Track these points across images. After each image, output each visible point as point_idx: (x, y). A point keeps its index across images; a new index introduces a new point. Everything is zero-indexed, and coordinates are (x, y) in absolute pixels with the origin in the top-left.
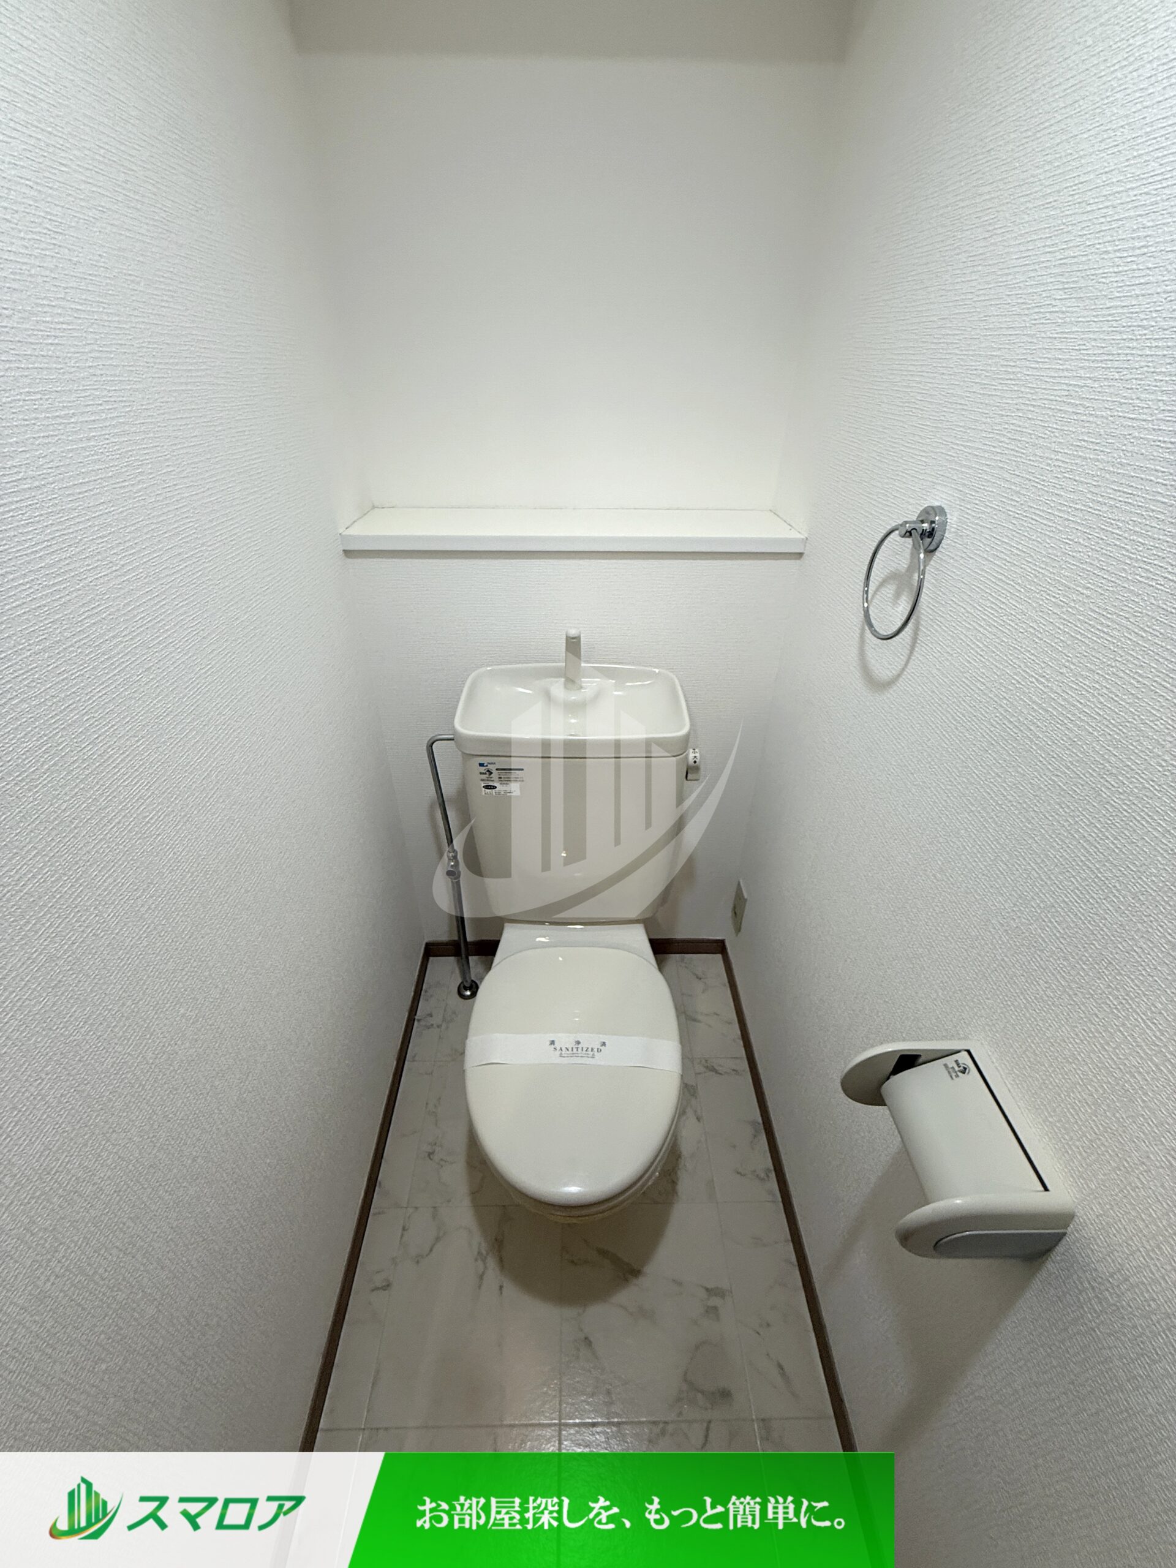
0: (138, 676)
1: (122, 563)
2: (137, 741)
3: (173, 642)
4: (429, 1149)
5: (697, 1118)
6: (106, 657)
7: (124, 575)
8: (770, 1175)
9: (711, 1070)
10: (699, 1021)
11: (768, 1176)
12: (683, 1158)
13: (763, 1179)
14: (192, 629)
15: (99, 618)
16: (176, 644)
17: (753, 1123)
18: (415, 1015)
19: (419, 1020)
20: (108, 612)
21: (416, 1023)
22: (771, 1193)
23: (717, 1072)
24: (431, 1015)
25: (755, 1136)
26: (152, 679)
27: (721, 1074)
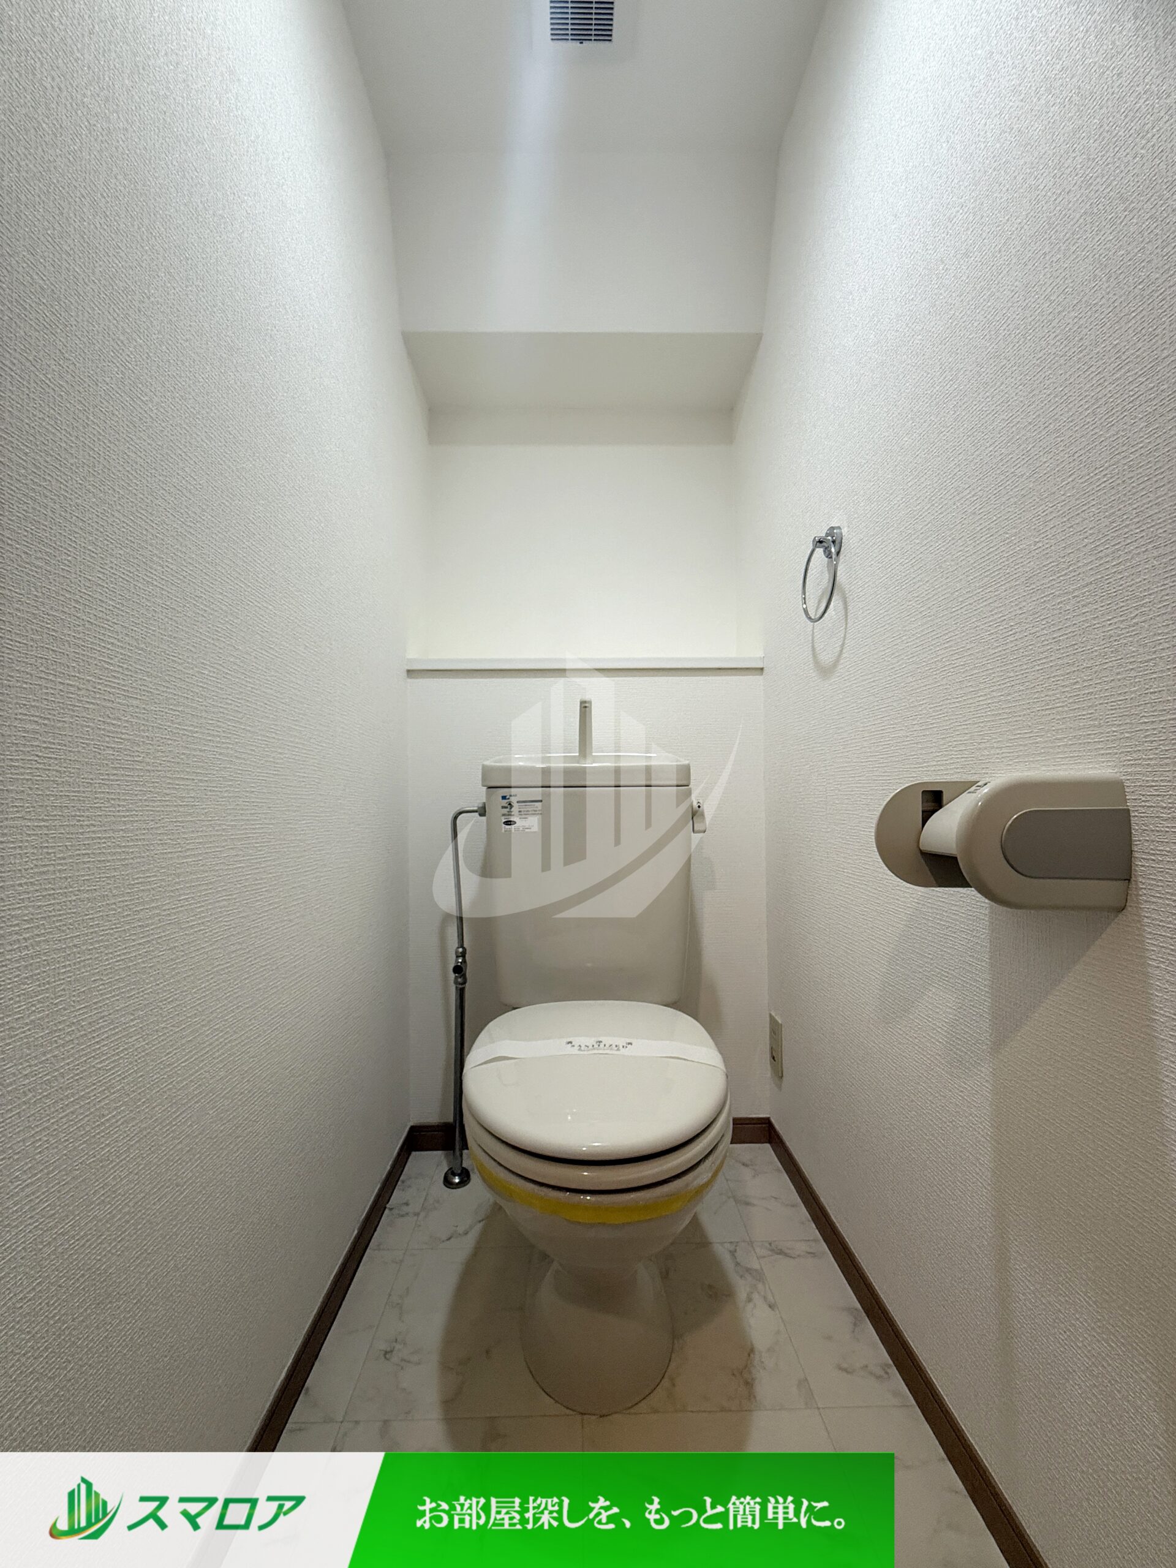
0: (161, 951)
1: (188, 847)
2: (132, 1020)
3: (204, 929)
4: (384, 1346)
5: (770, 1306)
6: (140, 924)
7: (185, 857)
8: (889, 1371)
9: (778, 1254)
10: (754, 1205)
11: (887, 1373)
12: (757, 1353)
13: (878, 1377)
14: (225, 923)
15: (149, 887)
16: (206, 933)
17: (850, 1310)
18: (388, 1203)
19: (391, 1209)
20: (159, 885)
21: (387, 1211)
22: (896, 1394)
23: (786, 1255)
24: (407, 1204)
25: (855, 1325)
26: (171, 959)
27: (794, 1258)
